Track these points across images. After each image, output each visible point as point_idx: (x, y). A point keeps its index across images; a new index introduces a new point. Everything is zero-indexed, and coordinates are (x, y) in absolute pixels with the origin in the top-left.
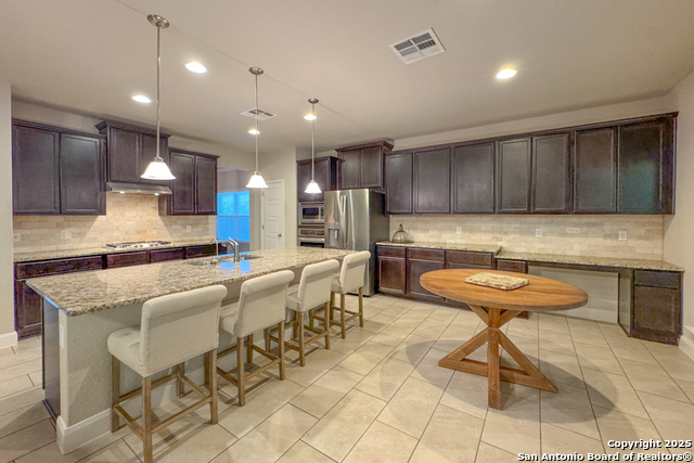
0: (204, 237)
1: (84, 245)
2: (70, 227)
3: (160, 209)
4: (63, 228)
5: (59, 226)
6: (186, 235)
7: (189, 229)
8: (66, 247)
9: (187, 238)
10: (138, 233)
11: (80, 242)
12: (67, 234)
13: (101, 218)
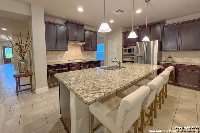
0: (93, 58)
1: (62, 60)
2: (59, 55)
3: (81, 49)
4: (57, 55)
5: (56, 54)
6: (88, 58)
7: (89, 56)
8: (58, 61)
9: (88, 59)
10: (76, 57)
11: (62, 59)
12: (58, 57)
13: (66, 52)
